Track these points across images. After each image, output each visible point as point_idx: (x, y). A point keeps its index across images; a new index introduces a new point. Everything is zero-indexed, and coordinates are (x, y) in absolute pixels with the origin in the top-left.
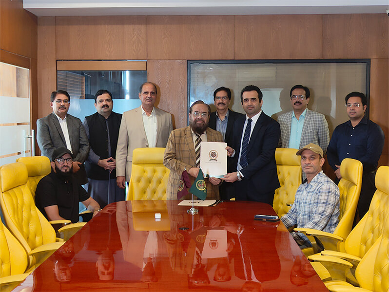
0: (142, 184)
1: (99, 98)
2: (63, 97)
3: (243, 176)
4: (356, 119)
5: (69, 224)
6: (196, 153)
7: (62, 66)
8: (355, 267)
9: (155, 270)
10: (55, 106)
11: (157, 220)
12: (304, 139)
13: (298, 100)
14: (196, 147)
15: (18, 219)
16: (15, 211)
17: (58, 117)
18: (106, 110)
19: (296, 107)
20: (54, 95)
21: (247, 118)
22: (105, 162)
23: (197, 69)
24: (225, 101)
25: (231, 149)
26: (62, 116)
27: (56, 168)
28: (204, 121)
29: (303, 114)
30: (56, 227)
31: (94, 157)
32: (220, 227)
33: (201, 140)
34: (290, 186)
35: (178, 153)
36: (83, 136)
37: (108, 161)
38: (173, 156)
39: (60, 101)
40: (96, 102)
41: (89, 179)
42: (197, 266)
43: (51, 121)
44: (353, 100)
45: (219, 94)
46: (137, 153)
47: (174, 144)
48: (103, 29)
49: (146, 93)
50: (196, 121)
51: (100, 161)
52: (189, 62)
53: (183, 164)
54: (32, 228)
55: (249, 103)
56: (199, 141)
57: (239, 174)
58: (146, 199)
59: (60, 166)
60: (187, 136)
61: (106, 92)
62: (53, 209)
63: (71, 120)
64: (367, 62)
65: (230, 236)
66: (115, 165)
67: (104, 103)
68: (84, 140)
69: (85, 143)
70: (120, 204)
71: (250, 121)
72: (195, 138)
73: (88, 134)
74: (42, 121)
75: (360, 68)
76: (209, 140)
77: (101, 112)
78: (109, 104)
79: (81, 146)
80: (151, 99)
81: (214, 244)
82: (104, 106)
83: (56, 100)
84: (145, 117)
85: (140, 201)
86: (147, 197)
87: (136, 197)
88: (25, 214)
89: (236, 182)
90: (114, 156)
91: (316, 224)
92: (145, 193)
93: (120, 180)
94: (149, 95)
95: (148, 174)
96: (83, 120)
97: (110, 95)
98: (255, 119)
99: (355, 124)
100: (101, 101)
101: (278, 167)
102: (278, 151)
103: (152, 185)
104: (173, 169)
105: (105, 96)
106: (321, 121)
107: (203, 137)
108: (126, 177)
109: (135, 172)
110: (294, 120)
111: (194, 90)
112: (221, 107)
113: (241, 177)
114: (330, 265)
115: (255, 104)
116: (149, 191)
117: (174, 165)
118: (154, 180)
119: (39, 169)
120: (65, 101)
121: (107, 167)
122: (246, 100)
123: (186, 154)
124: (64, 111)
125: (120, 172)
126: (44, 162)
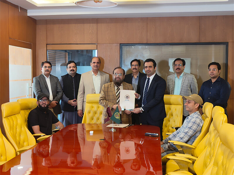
0: (91, 115)
1: (69, 66)
2: (48, 65)
3: (143, 110)
4: (214, 78)
5: (44, 135)
6: (117, 96)
7: (50, 47)
10: (43, 70)
11: (91, 135)
12: (182, 90)
13: (178, 67)
14: (117, 93)
15: (13, 132)
16: (11, 128)
17: (45, 76)
18: (73, 73)
19: (177, 71)
20: (43, 63)
21: (147, 77)
22: (72, 102)
24: (137, 67)
25: (138, 95)
26: (47, 76)
27: (39, 105)
28: (120, 79)
29: (182, 75)
30: (36, 137)
31: (65, 98)
33: (119, 89)
34: (176, 116)
35: (107, 97)
36: (59, 86)
37: (74, 101)
38: (104, 98)
39: (46, 67)
40: (67, 68)
41: (63, 111)
43: (41, 78)
44: (212, 67)
45: (134, 63)
46: (89, 97)
47: (104, 92)
48: (73, 26)
49: (94, 63)
50: (116, 79)
51: (69, 101)
53: (110, 103)
54: (22, 137)
55: (148, 69)
56: (118, 89)
57: (141, 109)
58: (93, 123)
59: (41, 104)
60: (112, 87)
61: (73, 62)
63: (52, 78)
64: (226, 44)
66: (77, 104)
67: (72, 69)
68: (59, 89)
69: (60, 91)
71: (149, 79)
72: (116, 88)
73: (63, 86)
74: (36, 79)
75: (222, 48)
76: (124, 89)
77: (70, 73)
78: (74, 69)
79: (57, 92)
80: (97, 66)
82: (71, 70)
83: (44, 66)
84: (94, 77)
85: (89, 124)
86: (94, 122)
87: (88, 121)
88: (18, 130)
90: (76, 98)
91: (182, 139)
92: (92, 119)
93: (79, 112)
94: (96, 64)
95: (95, 108)
97: (75, 64)
98: (151, 78)
99: (213, 81)
100: (70, 67)
103: (97, 115)
104: (104, 106)
105: (72, 65)
106: (192, 79)
107: (121, 87)
108: (83, 110)
109: (87, 108)
110: (177, 79)
111: (124, 61)
112: (134, 71)
113: (142, 111)
115: (151, 69)
116: (95, 118)
117: (105, 103)
118: (98, 112)
119: (30, 105)
120: (49, 67)
121: (73, 104)
122: (146, 67)
123: (111, 97)
124: (48, 73)
125: (79, 108)
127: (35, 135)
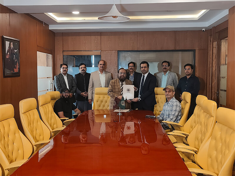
0: (99, 103)
1: (80, 67)
2: (65, 66)
3: (141, 99)
5: (68, 119)
6: (121, 90)
7: (65, 53)
8: (187, 137)
9: (105, 138)
10: (62, 70)
11: (104, 118)
12: (167, 84)
13: (164, 67)
14: (121, 87)
15: (47, 117)
16: (45, 114)
17: (63, 75)
18: (83, 72)
19: (164, 70)
20: (61, 65)
21: (143, 75)
22: (83, 93)
23: (122, 55)
24: (133, 68)
25: (136, 88)
26: (65, 74)
27: (63, 96)
28: (124, 77)
29: (167, 73)
30: (63, 121)
31: (79, 91)
32: (131, 121)
33: (123, 84)
34: (161, 103)
35: (113, 90)
36: (74, 83)
37: (85, 93)
38: (111, 91)
39: (64, 68)
40: (79, 69)
41: (77, 101)
42: (122, 137)
43: (60, 76)
44: (187, 67)
45: (131, 65)
46: (97, 90)
47: (112, 86)
49: (101, 64)
50: (121, 77)
51: (81, 93)
52: (119, 51)
53: (116, 94)
54: (53, 121)
55: (143, 69)
56: (122, 85)
57: (139, 98)
59: (64, 95)
60: (117, 82)
61: (84, 64)
62: (61, 113)
63: (69, 76)
64: (194, 51)
65: (135, 124)
66: (88, 95)
67: (83, 69)
68: (74, 84)
69: (75, 86)
70: (90, 111)
71: (144, 76)
72: (121, 83)
73: (76, 82)
74: (56, 76)
75: (191, 54)
76: (127, 84)
77: (82, 73)
78: (85, 69)
79: (73, 87)
80: (103, 67)
81: (129, 128)
82: (82, 70)
83: (62, 68)
84: (100, 75)
85: (98, 110)
86: (101, 108)
87: (96, 109)
88: (50, 115)
89: (138, 102)
91: (171, 119)
92: (100, 106)
93: (90, 101)
94: (102, 66)
95: (101, 99)
96: (74, 76)
97: (85, 65)
98: (146, 75)
99: (188, 77)
100: (82, 68)
101: (156, 95)
102: (156, 89)
103: (103, 103)
104: (112, 97)
105: (83, 66)
106: (175, 76)
107: (124, 83)
108: (92, 100)
109: (96, 97)
110: (163, 75)
111: (121, 63)
112: (131, 70)
113: (140, 100)
114: (176, 137)
115: (146, 69)
116: (101, 106)
117: (112, 95)
118: (104, 101)
119: (56, 97)
120: (66, 68)
121: (85, 95)
122: (142, 67)
123: (117, 90)
124: (65, 72)
125: (90, 98)
126: (57, 94)
127: (61, 119)
